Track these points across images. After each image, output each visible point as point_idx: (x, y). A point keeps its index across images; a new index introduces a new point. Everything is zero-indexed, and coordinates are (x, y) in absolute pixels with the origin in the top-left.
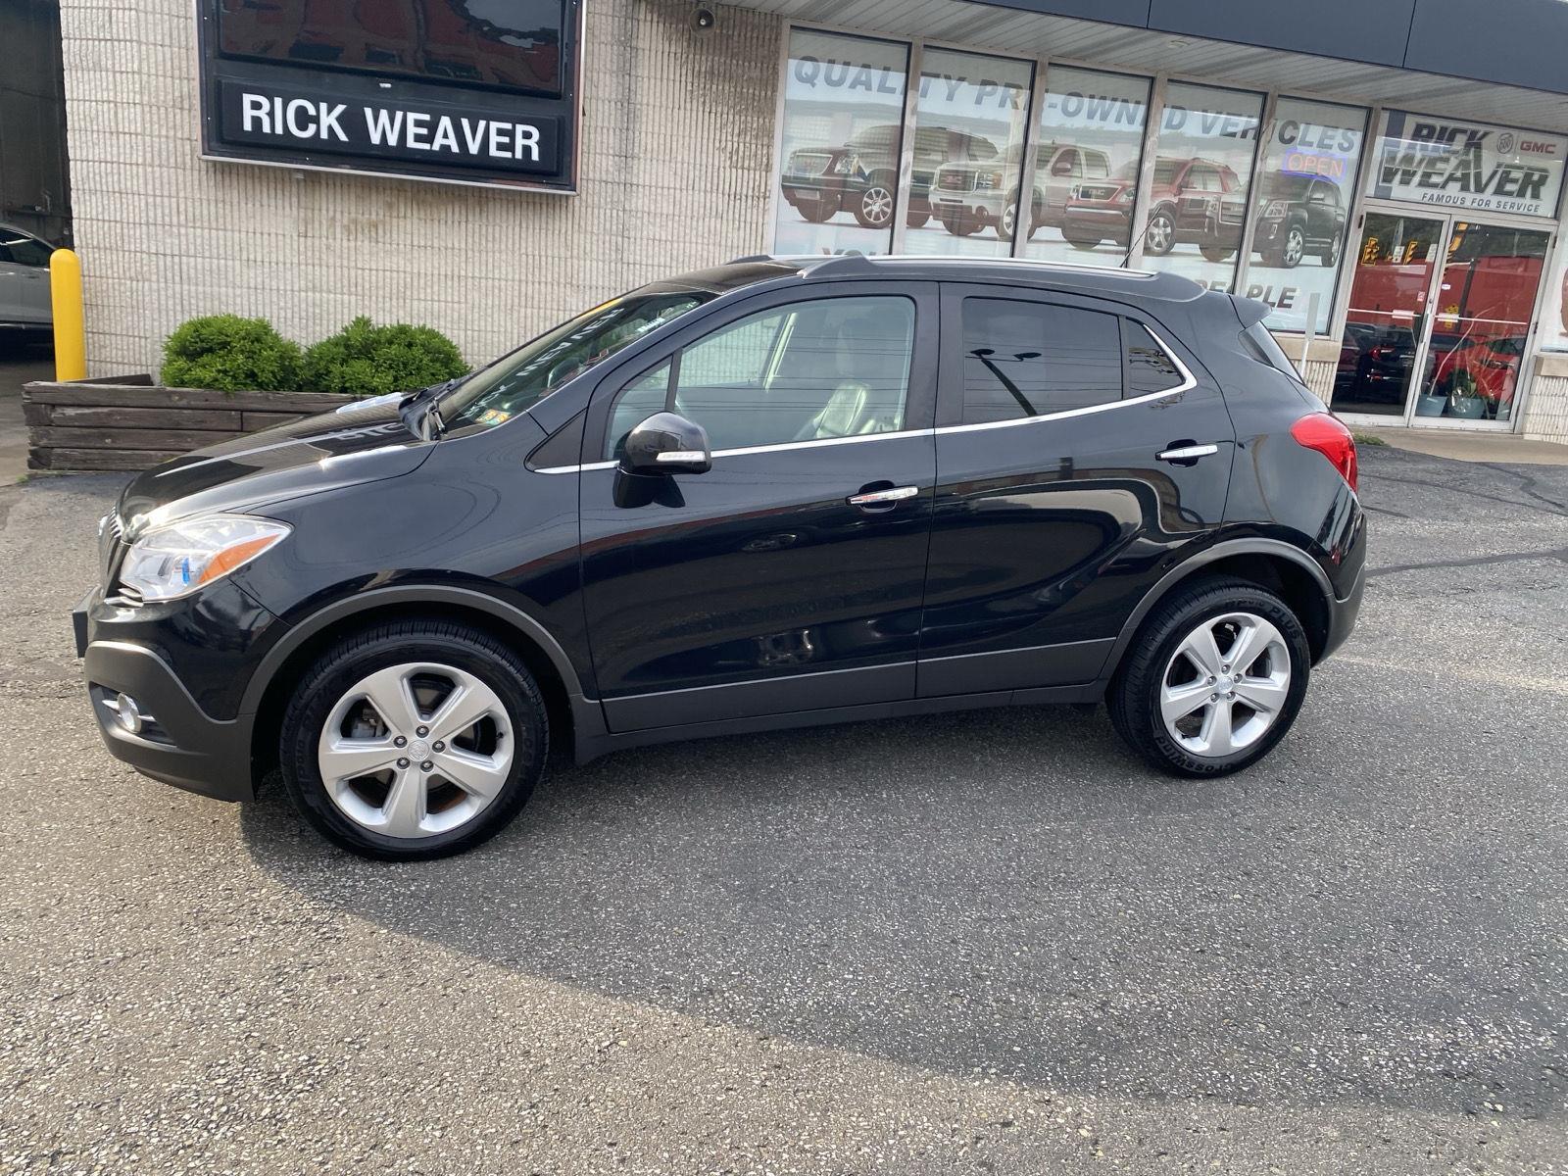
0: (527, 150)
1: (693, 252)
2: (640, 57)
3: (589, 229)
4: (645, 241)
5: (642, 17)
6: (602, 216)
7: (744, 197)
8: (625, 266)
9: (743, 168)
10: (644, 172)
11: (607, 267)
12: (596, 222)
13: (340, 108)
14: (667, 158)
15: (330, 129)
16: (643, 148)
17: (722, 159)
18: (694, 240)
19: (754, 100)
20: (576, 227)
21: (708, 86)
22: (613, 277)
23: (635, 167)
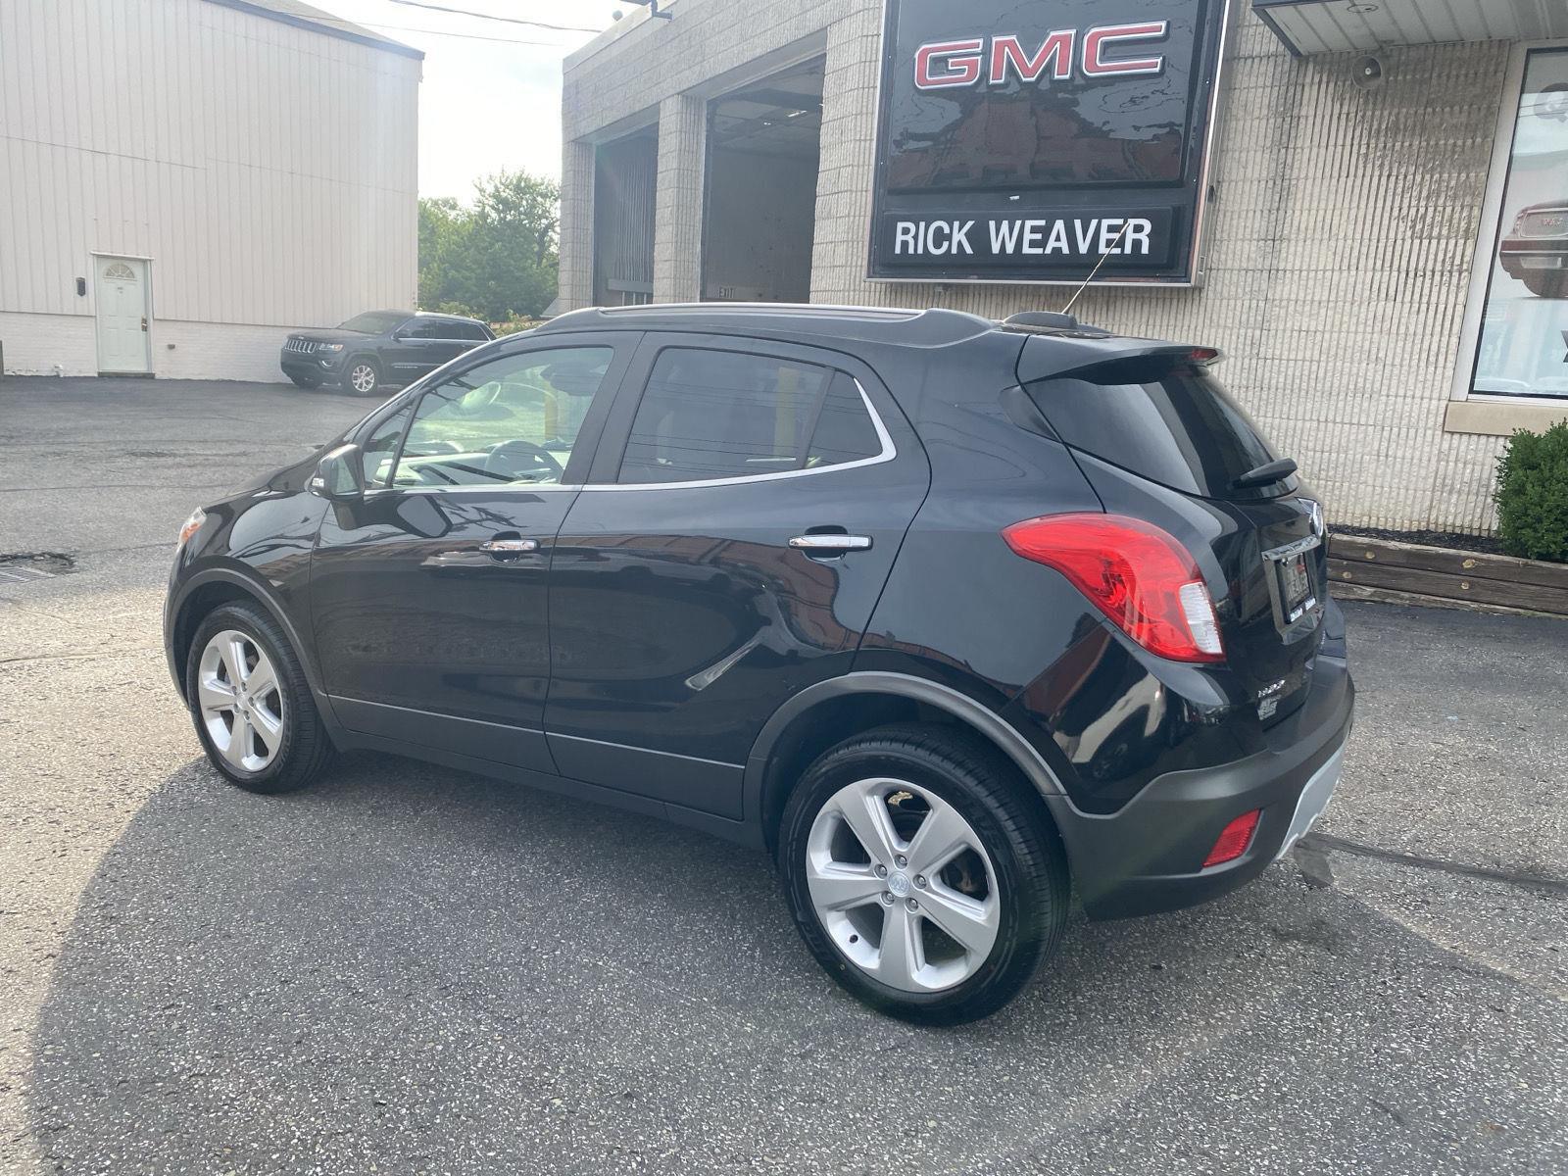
0: (1137, 244)
1: (1350, 343)
2: (1301, 126)
3: (1222, 322)
4: (1288, 333)
5: (1308, 80)
6: (1239, 308)
7: (1429, 274)
8: (1261, 362)
9: (1430, 238)
10: (1292, 256)
11: (1239, 364)
12: (1230, 314)
13: (970, 224)
14: (1326, 236)
15: (960, 244)
16: (1295, 228)
17: (1401, 229)
18: (1353, 329)
19: (1454, 152)
20: (1207, 321)
21: (1389, 145)
22: (1245, 375)
23: (1284, 251)
